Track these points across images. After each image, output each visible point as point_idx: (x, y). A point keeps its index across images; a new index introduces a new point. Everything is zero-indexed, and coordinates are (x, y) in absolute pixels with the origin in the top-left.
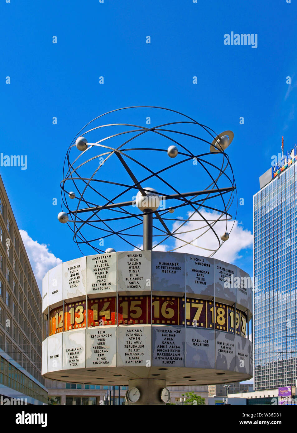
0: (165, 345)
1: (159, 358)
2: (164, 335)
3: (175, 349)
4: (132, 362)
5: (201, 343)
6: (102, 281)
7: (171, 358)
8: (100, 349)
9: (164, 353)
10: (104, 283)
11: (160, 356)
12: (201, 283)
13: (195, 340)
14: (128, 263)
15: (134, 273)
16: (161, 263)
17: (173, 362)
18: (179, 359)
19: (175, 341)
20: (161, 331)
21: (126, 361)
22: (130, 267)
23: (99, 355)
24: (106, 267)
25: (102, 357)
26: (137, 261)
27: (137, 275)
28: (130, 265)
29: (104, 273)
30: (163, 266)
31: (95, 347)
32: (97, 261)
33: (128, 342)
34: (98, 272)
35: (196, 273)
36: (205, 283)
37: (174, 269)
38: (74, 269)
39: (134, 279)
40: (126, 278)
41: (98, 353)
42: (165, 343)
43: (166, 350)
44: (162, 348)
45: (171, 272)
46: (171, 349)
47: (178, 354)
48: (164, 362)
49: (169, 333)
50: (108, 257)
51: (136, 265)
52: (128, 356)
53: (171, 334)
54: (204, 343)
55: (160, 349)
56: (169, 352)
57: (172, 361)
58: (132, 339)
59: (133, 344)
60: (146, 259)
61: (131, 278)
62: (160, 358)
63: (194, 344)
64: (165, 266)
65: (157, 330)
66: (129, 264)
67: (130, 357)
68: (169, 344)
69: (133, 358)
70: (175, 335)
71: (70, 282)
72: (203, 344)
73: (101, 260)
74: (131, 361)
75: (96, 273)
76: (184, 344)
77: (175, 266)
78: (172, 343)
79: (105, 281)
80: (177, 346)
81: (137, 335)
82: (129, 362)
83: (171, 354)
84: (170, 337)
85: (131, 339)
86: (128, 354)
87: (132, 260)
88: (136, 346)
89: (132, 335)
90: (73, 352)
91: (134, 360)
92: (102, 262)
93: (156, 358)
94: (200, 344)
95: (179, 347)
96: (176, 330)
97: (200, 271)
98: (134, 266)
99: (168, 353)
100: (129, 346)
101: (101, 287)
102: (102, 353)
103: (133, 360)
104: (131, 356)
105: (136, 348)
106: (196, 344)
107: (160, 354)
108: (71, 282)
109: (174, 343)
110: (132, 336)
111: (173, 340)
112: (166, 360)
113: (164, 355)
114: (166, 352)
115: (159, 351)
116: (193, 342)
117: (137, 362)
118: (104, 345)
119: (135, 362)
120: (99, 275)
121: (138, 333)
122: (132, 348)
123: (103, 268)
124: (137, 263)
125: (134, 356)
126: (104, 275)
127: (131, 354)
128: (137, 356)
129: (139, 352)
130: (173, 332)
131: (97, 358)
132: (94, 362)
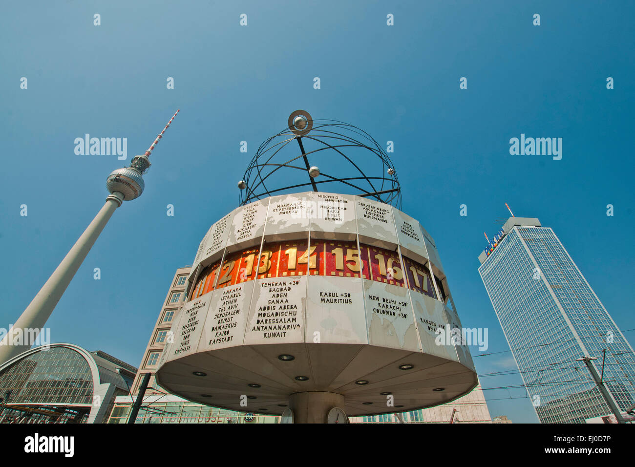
0: (273, 305)
1: (259, 329)
2: (272, 290)
3: (288, 311)
7: (280, 328)
8: (188, 329)
9: (268, 318)
11: (262, 325)
13: (326, 294)
15: (248, 223)
16: (279, 206)
17: (283, 334)
20: (269, 285)
21: (211, 341)
22: (245, 219)
23: (185, 337)
25: (186, 340)
26: (253, 211)
28: (246, 217)
30: (281, 208)
33: (221, 310)
39: (246, 228)
42: (273, 301)
43: (273, 314)
44: (266, 312)
46: (281, 311)
47: (293, 319)
48: (267, 335)
51: (251, 215)
52: (215, 332)
53: (284, 287)
54: (343, 298)
55: (263, 312)
56: (278, 317)
57: (280, 331)
58: (228, 303)
59: (226, 311)
60: (263, 206)
61: (243, 229)
62: (261, 328)
63: (322, 300)
65: (263, 284)
66: (245, 215)
67: (217, 333)
68: (278, 303)
69: (221, 333)
70: (289, 289)
72: (341, 299)
74: (218, 340)
76: (304, 301)
78: (284, 301)
81: (234, 296)
82: (214, 341)
83: (281, 320)
84: (282, 292)
85: (226, 303)
86: (216, 328)
88: (229, 313)
89: (228, 297)
91: (222, 337)
93: (254, 328)
94: (336, 300)
95: (295, 306)
96: (292, 280)
99: (276, 318)
100: (221, 315)
102: (188, 334)
103: (220, 337)
104: (219, 331)
105: (228, 317)
106: (327, 300)
107: (262, 321)
109: (287, 301)
110: (228, 299)
112: (270, 331)
113: (268, 322)
114: (272, 318)
115: (260, 317)
116: (321, 297)
117: (225, 339)
118: (194, 321)
119: (221, 340)
120: (216, 238)
121: (236, 293)
122: (224, 318)
123: (221, 229)
124: (253, 213)
125: (223, 330)
126: (220, 235)
127: (220, 327)
128: (227, 329)
129: (231, 322)
130: (288, 284)
131: (182, 343)
132: (176, 351)
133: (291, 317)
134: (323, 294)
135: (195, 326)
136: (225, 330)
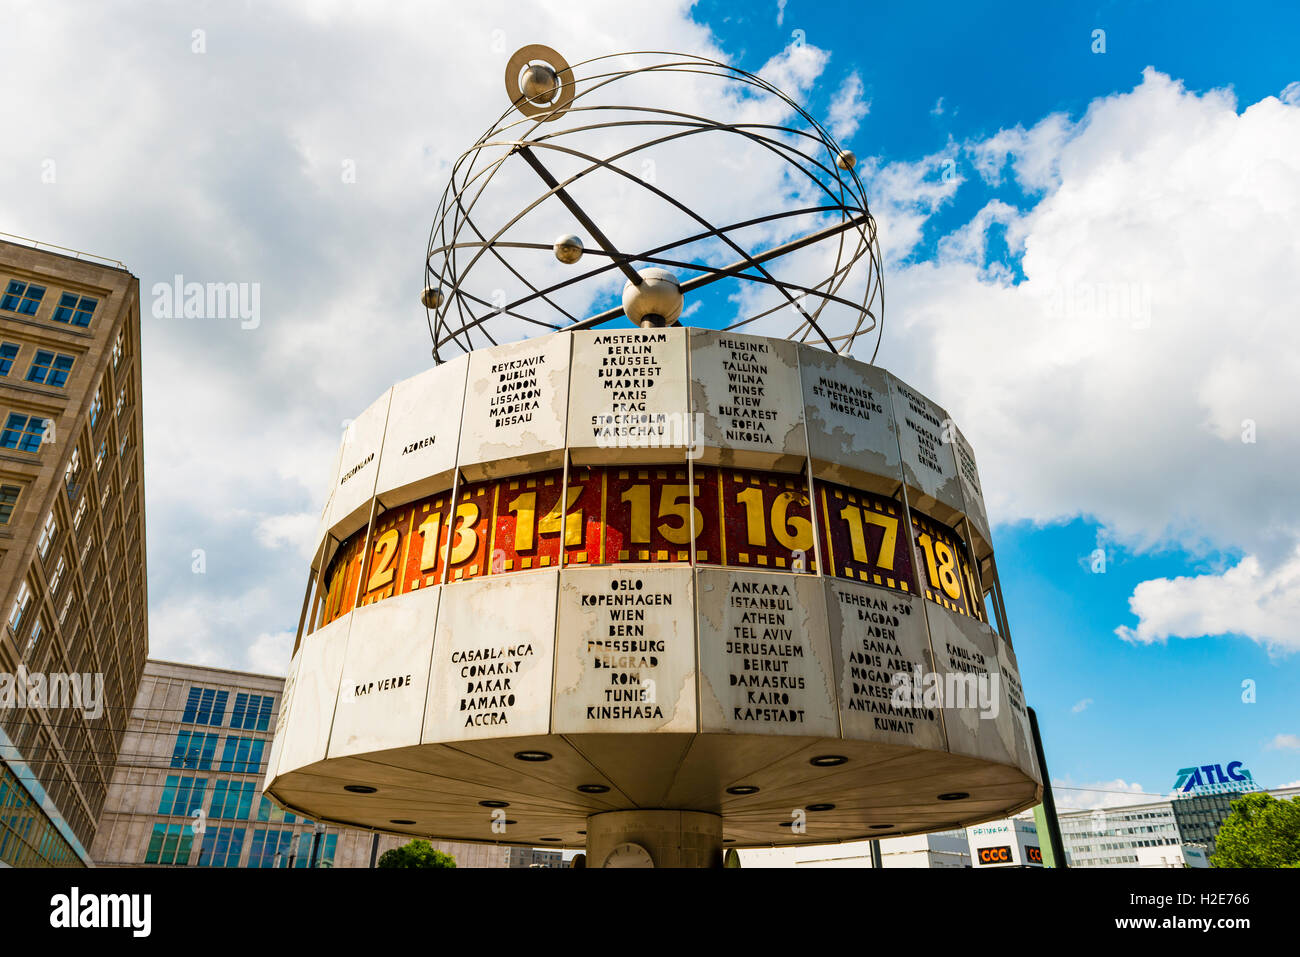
0: (874, 653)
1: (861, 705)
2: (864, 615)
4: (762, 716)
5: (969, 662)
7: (899, 711)
8: (620, 654)
9: (873, 684)
11: (864, 696)
12: (931, 464)
13: (954, 649)
14: (726, 363)
15: (746, 395)
17: (909, 727)
18: (926, 716)
19: (900, 640)
20: (853, 599)
21: (737, 710)
22: (732, 377)
23: (614, 676)
24: (647, 367)
25: (627, 687)
26: (753, 362)
27: (757, 402)
28: (732, 371)
29: (640, 384)
30: (831, 389)
31: (599, 643)
32: (614, 346)
33: (740, 632)
34: (614, 378)
35: (916, 433)
36: (940, 470)
37: (863, 406)
38: (517, 370)
39: (746, 412)
40: (721, 408)
41: (610, 671)
42: (873, 645)
43: (879, 676)
44: (865, 667)
45: (856, 412)
48: (880, 723)
49: (878, 611)
50: (652, 338)
51: (751, 374)
52: (743, 690)
53: (884, 614)
54: (976, 664)
55: (860, 667)
57: (901, 719)
58: (757, 618)
59: (759, 641)
60: (779, 361)
61: (736, 410)
62: (865, 705)
63: (953, 662)
64: (837, 392)
65: (841, 593)
66: (728, 366)
67: (751, 694)
68: (883, 650)
69: (763, 697)
70: (896, 622)
72: (974, 667)
73: (629, 345)
74: (759, 712)
75: (609, 383)
76: (927, 656)
77: (863, 399)
78: (893, 649)
80: (912, 663)
81: (773, 606)
82: (749, 713)
84: (885, 626)
85: (750, 617)
86: (742, 679)
87: (737, 357)
88: (772, 649)
89: (754, 602)
90: (487, 664)
91: (769, 707)
92: (630, 351)
93: (852, 703)
94: (968, 665)
97: (923, 432)
98: (746, 374)
99: (887, 685)
100: (746, 646)
103: (763, 706)
104: (757, 691)
105: (772, 657)
106: (959, 665)
107: (863, 688)
109: (897, 650)
110: (754, 609)
111: (893, 637)
112: (883, 716)
113: (874, 692)
114: (880, 684)
115: (856, 677)
116: (950, 655)
117: (783, 715)
118: (638, 638)
119: (771, 714)
120: (619, 390)
121: (775, 597)
122: (758, 657)
123: (635, 370)
124: (755, 369)
125: (767, 690)
126: (640, 390)
127: (754, 680)
128: (780, 691)
129: (787, 675)
130: (890, 607)
131: (608, 692)
132: (590, 710)
134: (951, 648)
135: (653, 654)
136: (773, 691)
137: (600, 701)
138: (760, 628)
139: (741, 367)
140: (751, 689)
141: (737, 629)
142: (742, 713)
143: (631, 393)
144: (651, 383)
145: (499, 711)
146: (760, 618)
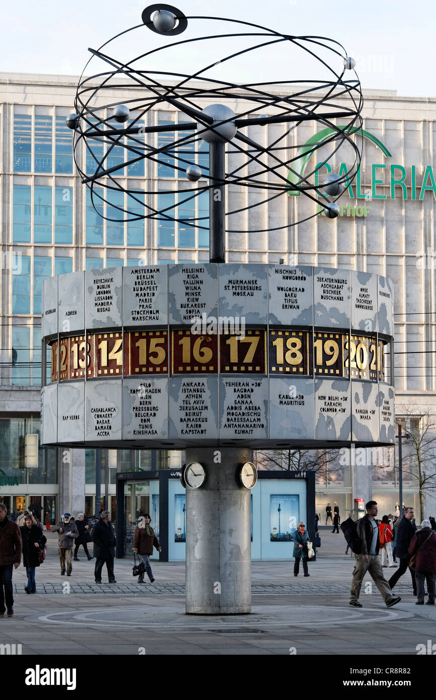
0: (239, 405)
1: (229, 426)
2: (236, 390)
3: (253, 411)
4: (191, 433)
5: (293, 400)
6: (147, 306)
7: (247, 426)
8: (144, 412)
9: (236, 417)
10: (150, 309)
11: (232, 423)
12: (291, 307)
13: (284, 396)
14: (184, 281)
15: (193, 297)
16: (231, 281)
17: (251, 432)
18: (260, 427)
19: (252, 399)
20: (232, 384)
21: (182, 431)
22: (187, 288)
23: (142, 420)
24: (152, 286)
25: (146, 423)
26: (197, 279)
27: (197, 300)
28: (187, 285)
29: (149, 295)
30: (234, 285)
31: (137, 408)
32: (139, 275)
33: (185, 402)
34: (139, 292)
35: (284, 292)
36: (298, 307)
37: (251, 289)
38: (103, 284)
39: (192, 305)
40: (182, 305)
41: (141, 418)
42: (239, 402)
43: (240, 414)
44: (234, 411)
45: (246, 294)
46: (247, 411)
47: (258, 419)
48: (237, 431)
49: (244, 387)
50: (154, 270)
51: (195, 285)
52: (185, 423)
53: (247, 388)
54: (298, 400)
55: (231, 411)
56: (245, 417)
57: (248, 429)
58: (191, 396)
59: (192, 405)
60: (210, 275)
61: (188, 305)
62: (232, 426)
63: (281, 402)
64: (237, 285)
65: (227, 383)
66: (186, 282)
67: (187, 425)
68: (244, 403)
69: (192, 426)
70: (252, 390)
71: (96, 302)
72: (296, 402)
73: (145, 275)
74: (190, 431)
75: (137, 295)
76: (266, 403)
77: (251, 285)
78: (249, 402)
79: (151, 308)
80: (256, 407)
81: (198, 391)
82: (186, 432)
83: (248, 420)
84: (246, 393)
85: (189, 396)
86: (185, 420)
87: (190, 277)
88: (196, 408)
89: (191, 390)
90: (102, 413)
91: (194, 429)
92: (145, 277)
93: (225, 425)
94: (291, 402)
95: (259, 408)
96: (254, 382)
97: (290, 289)
98: (193, 286)
99: (243, 417)
100: (187, 407)
101: (145, 316)
102: (146, 418)
103: (192, 429)
104: (190, 424)
105: (196, 411)
106: (285, 402)
107: (232, 420)
108: (98, 302)
109: (251, 402)
110: (191, 393)
111: (250, 398)
112: (239, 429)
113: (237, 420)
114: (240, 417)
115: (229, 416)
116: (280, 400)
117: (199, 432)
118: (149, 406)
119: (194, 432)
120: (141, 298)
121: (199, 388)
122: (191, 411)
123: (148, 288)
124: (198, 282)
125: (193, 423)
126: (150, 298)
127: (189, 420)
128: (198, 423)
129: (201, 417)
130: (250, 385)
131: (140, 425)
132: (134, 431)
133: (256, 417)
134: (282, 397)
135: (155, 412)
136: (196, 423)
137: (138, 429)
138: (192, 400)
139: (191, 282)
140: (188, 423)
141: (184, 401)
142: (184, 432)
143: (146, 300)
144: (154, 294)
145: (107, 431)
146: (193, 396)
